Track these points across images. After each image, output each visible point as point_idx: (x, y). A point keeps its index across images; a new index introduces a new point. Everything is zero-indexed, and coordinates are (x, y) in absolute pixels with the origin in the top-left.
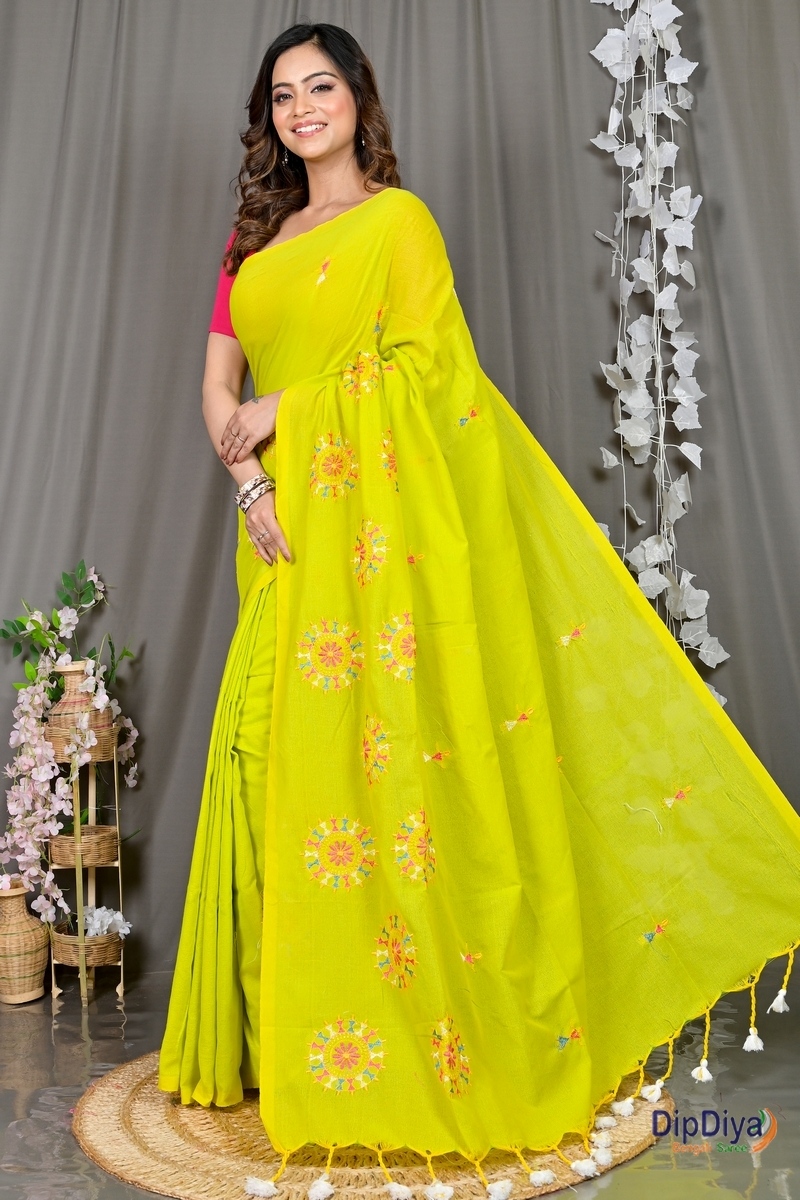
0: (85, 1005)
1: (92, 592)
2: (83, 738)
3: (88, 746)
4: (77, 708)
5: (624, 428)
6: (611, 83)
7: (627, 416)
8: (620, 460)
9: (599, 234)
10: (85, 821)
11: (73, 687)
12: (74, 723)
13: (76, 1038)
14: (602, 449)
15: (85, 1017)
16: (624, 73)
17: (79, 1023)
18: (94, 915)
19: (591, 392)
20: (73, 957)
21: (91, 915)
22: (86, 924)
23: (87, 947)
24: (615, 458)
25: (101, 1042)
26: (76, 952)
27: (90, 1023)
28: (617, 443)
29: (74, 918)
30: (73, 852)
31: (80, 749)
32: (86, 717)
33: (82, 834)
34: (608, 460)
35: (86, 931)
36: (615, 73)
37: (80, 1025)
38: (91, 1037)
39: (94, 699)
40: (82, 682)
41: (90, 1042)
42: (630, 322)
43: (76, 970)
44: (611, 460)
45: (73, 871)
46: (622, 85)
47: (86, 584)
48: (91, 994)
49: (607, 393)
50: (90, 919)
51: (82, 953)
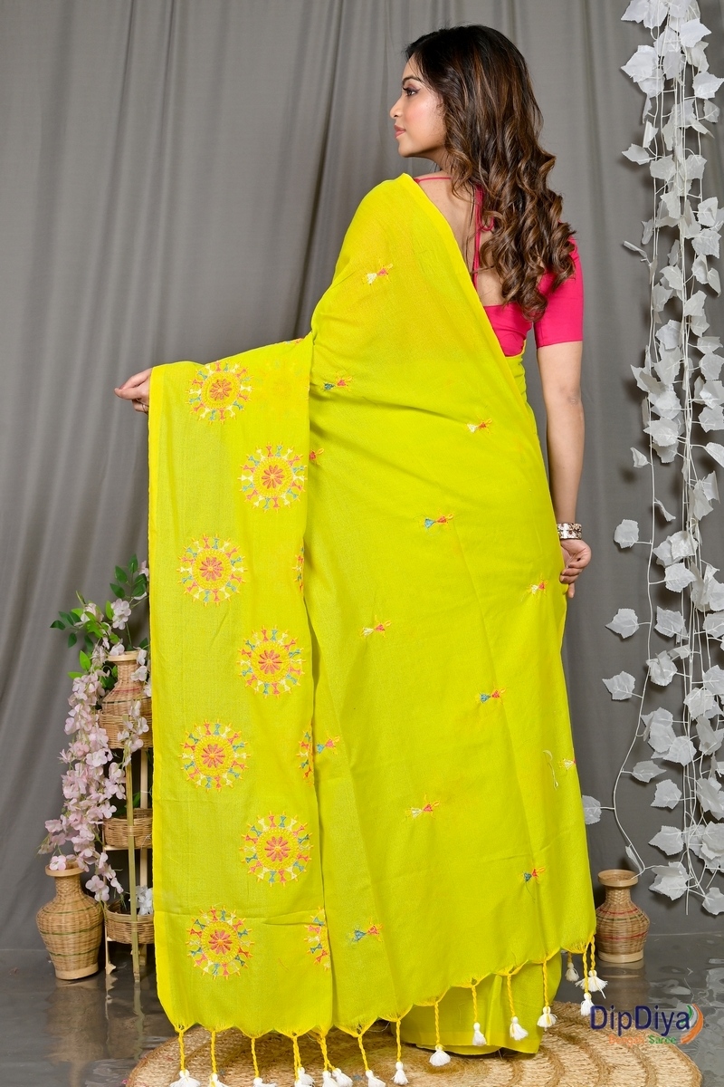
0: (137, 981)
1: (144, 585)
2: (135, 725)
3: (140, 732)
4: (130, 696)
5: (652, 428)
6: (641, 98)
7: (656, 417)
8: (649, 460)
9: (628, 244)
10: (137, 804)
11: (126, 676)
12: (127, 711)
13: (128, 1012)
14: (632, 449)
15: (137, 993)
16: (653, 88)
17: (131, 998)
18: (146, 894)
19: (621, 395)
20: (126, 934)
21: (143, 894)
22: (138, 903)
23: (140, 925)
24: (645, 458)
25: (152, 1016)
26: (129, 930)
27: (142, 997)
28: (646, 443)
29: (127, 897)
30: (126, 834)
31: (133, 735)
32: (138, 705)
33: (135, 817)
34: (638, 460)
35: (138, 910)
36: (646, 88)
37: (133, 1000)
38: (143, 1011)
39: (145, 687)
40: (134, 671)
41: (142, 1016)
42: (658, 327)
43: (129, 947)
44: (640, 459)
45: (126, 852)
46: (653, 99)
47: (139, 577)
48: (143, 970)
49: (637, 395)
50: (142, 898)
51: (134, 930)
